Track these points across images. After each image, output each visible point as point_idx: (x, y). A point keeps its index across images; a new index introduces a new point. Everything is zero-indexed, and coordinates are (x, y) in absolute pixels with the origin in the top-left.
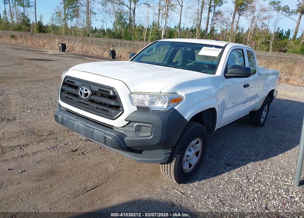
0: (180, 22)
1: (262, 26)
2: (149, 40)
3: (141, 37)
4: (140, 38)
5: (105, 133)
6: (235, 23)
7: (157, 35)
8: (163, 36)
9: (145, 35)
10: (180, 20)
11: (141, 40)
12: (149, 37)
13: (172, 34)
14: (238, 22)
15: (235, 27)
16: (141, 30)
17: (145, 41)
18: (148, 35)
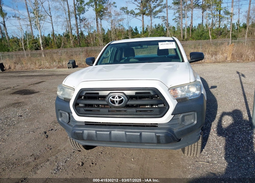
0: (53, 30)
1: (119, 26)
2: (28, 49)
3: (18, 47)
4: (18, 49)
5: (156, 133)
6: (99, 26)
7: (35, 43)
8: (41, 44)
9: (23, 45)
10: (53, 28)
11: (19, 50)
12: (27, 46)
13: (47, 41)
14: (101, 25)
15: (100, 29)
16: (16, 41)
17: (24, 50)
18: (25, 44)
